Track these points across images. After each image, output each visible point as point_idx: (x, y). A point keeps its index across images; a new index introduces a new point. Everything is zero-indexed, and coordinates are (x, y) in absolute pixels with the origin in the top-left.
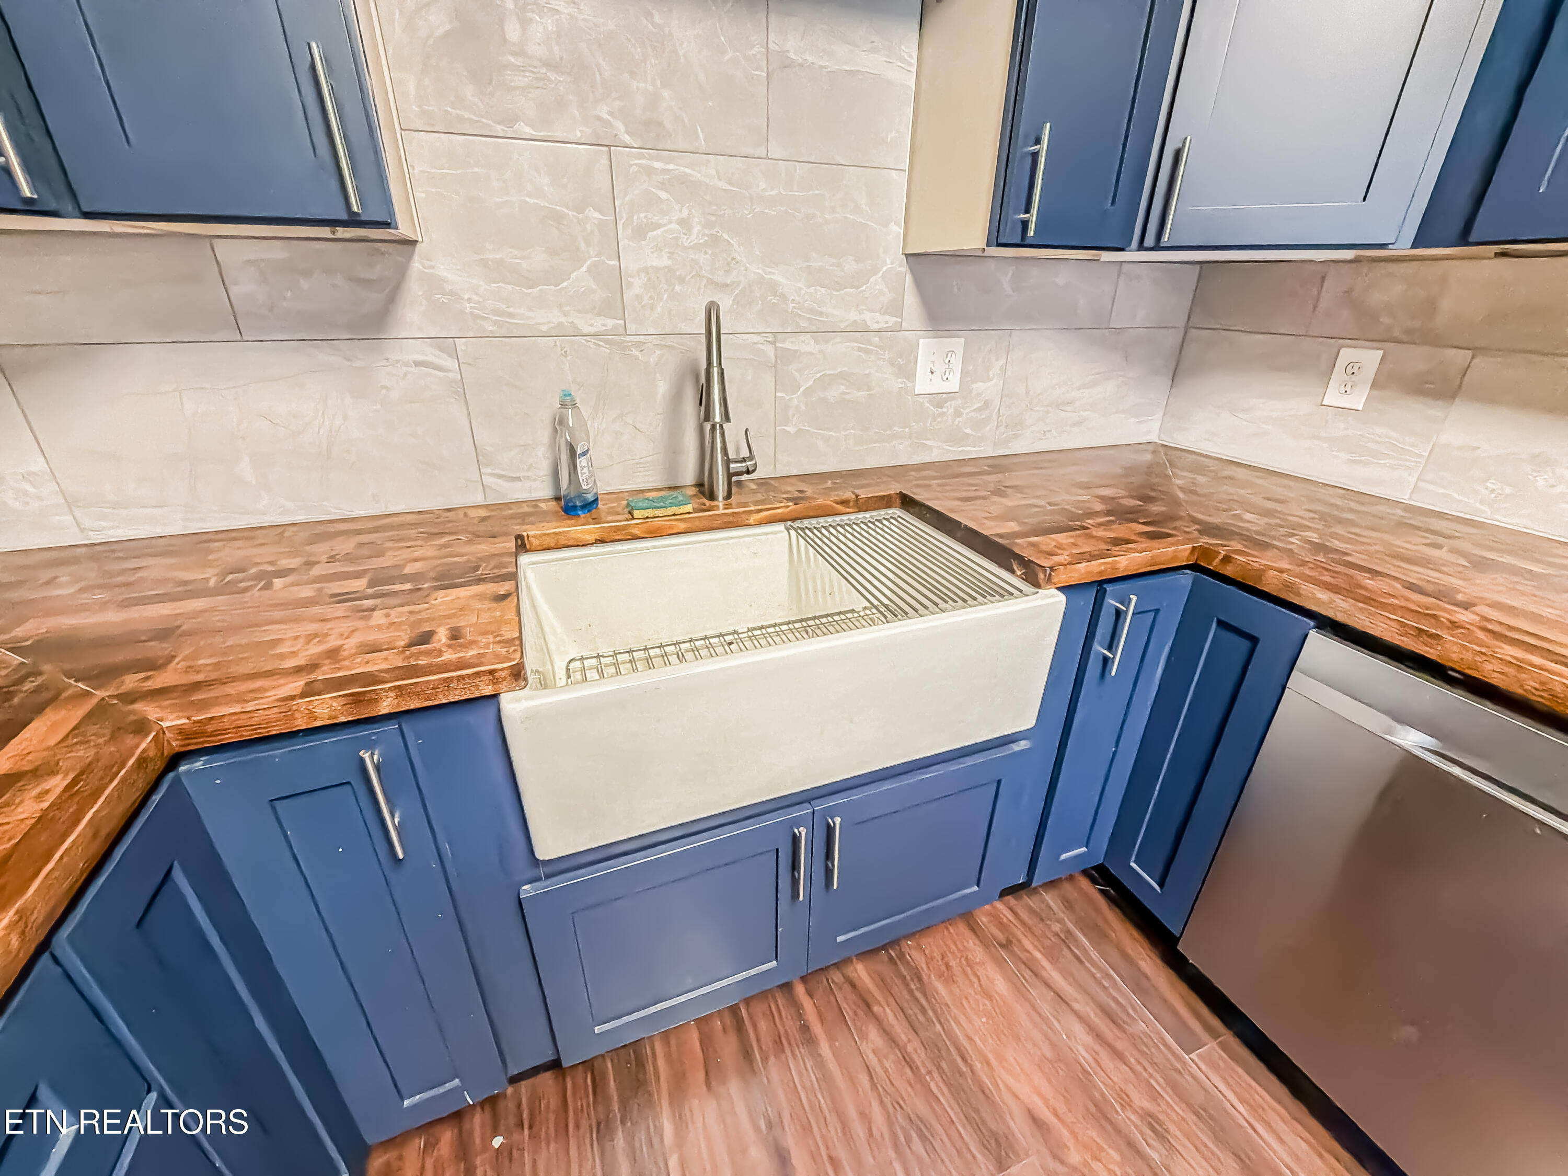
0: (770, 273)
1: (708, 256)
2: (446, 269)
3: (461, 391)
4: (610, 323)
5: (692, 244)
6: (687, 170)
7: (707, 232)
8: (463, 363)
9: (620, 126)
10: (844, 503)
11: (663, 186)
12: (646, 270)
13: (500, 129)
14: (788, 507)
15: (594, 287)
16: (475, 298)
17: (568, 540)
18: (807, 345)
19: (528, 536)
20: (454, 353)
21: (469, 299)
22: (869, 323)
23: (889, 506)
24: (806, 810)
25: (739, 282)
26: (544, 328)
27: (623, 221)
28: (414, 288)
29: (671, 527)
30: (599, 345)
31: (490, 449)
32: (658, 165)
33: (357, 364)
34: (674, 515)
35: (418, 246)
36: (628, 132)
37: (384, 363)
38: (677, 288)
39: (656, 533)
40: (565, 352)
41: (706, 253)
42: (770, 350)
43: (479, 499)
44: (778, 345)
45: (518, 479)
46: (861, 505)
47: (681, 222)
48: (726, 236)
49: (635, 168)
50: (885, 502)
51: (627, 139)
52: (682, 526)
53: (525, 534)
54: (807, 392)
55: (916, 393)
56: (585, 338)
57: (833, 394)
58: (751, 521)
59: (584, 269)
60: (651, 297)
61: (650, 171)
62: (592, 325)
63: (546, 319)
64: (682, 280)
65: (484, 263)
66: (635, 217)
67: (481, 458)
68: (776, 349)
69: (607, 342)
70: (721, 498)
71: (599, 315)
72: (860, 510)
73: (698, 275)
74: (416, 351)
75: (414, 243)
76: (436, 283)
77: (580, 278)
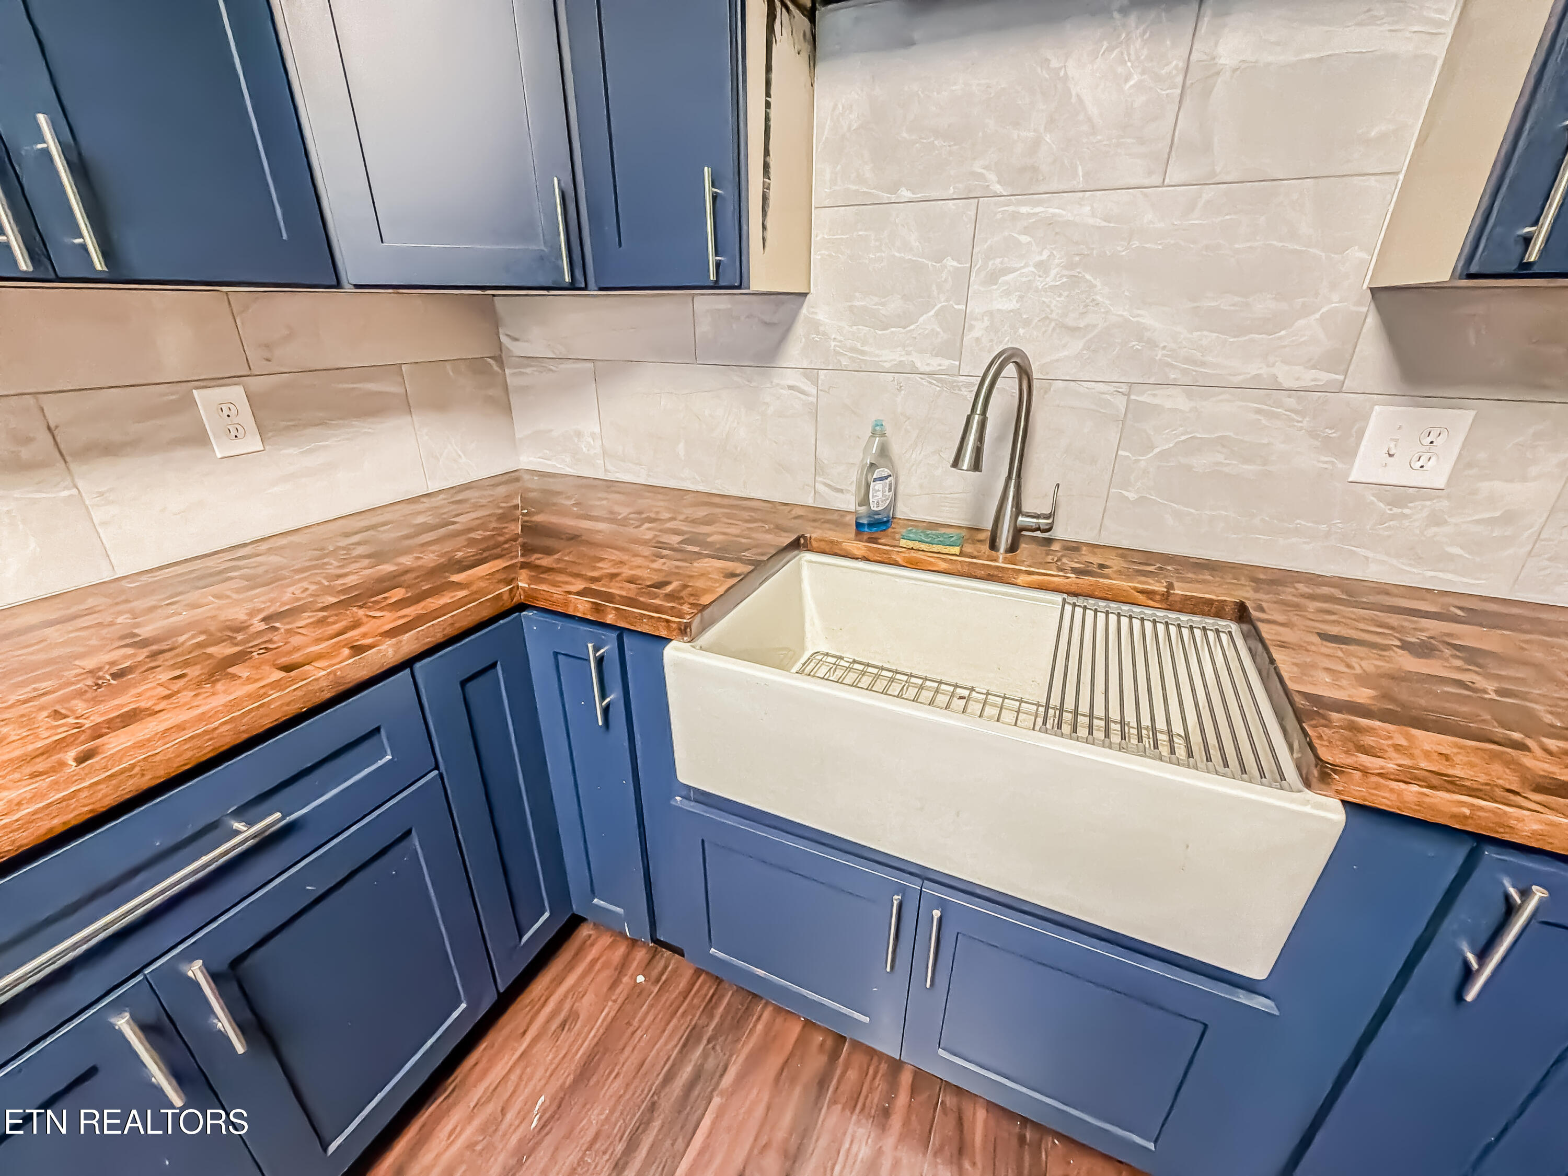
0: (1138, 316)
1: (1062, 299)
2: (822, 315)
3: (815, 413)
4: (946, 363)
5: (1047, 286)
6: (1057, 211)
7: (1065, 272)
8: (821, 390)
9: (992, 177)
10: (1149, 594)
11: (1026, 231)
12: (991, 314)
13: (885, 197)
14: (1068, 578)
15: (938, 329)
16: (839, 338)
17: (841, 550)
18: (1176, 400)
19: (810, 538)
20: (816, 383)
21: (835, 339)
22: (1280, 379)
23: (1219, 615)
24: (914, 885)
25: (1095, 326)
26: (887, 365)
27: (978, 266)
28: (799, 329)
29: (931, 563)
30: (930, 383)
31: (826, 462)
32: (1024, 210)
33: (753, 384)
34: (939, 553)
35: (808, 296)
36: (999, 182)
37: (769, 385)
38: (1021, 331)
39: (914, 565)
40: (901, 387)
41: (1060, 295)
42: (1121, 402)
43: (810, 502)
44: (1133, 397)
45: (841, 491)
46: (1168, 602)
47: (1039, 265)
48: (1088, 277)
49: (999, 216)
50: (1214, 609)
51: (998, 188)
52: (943, 566)
53: (808, 535)
54: (1163, 455)
55: (1350, 480)
56: (920, 375)
57: (1201, 462)
58: (1019, 581)
59: (932, 313)
60: (991, 341)
61: (1015, 216)
62: (928, 364)
63: (890, 357)
64: (1027, 323)
65: (851, 308)
66: (990, 263)
67: (818, 468)
68: (1128, 400)
69: (937, 380)
70: (1002, 550)
71: (937, 355)
72: (1170, 609)
73: (1047, 318)
74: (792, 378)
75: (805, 295)
76: (815, 325)
77: (927, 321)
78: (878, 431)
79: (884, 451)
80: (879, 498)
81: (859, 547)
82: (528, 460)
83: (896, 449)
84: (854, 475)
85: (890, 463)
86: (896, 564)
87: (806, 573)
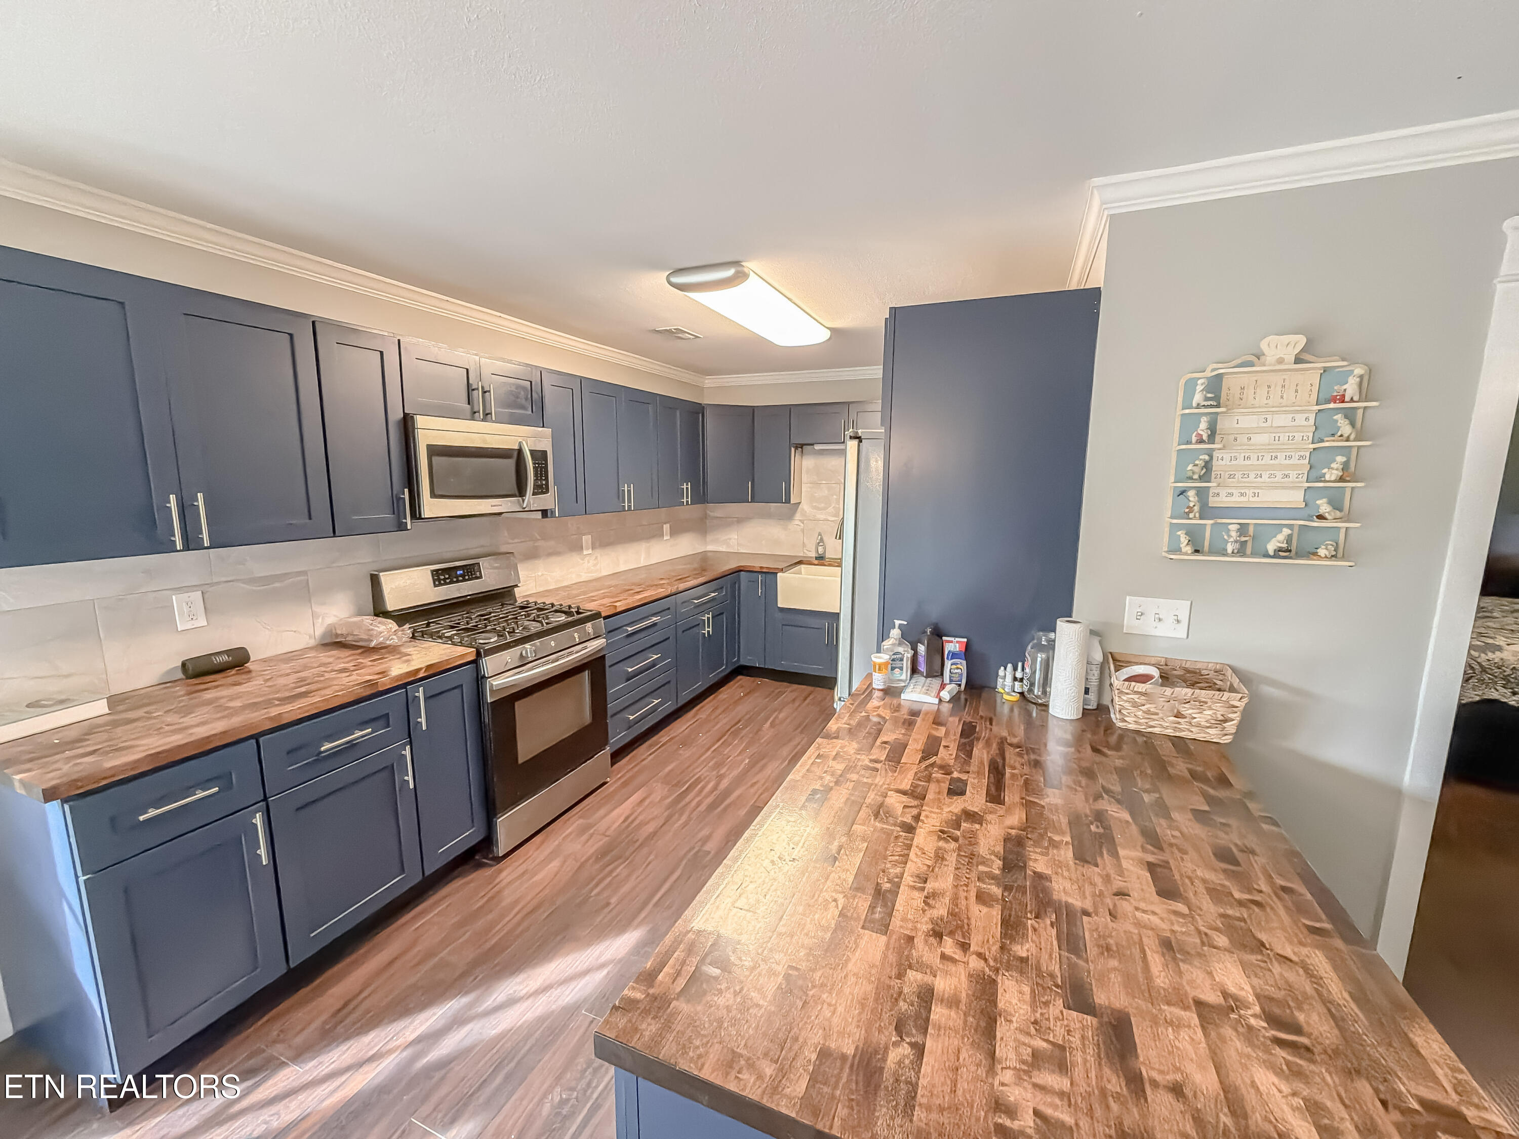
2: (805, 507)
3: (803, 530)
4: (836, 519)
8: (805, 525)
13: (819, 482)
15: (834, 511)
16: (809, 513)
17: (811, 564)
19: (803, 561)
20: (803, 523)
26: (822, 519)
28: (799, 510)
31: (806, 543)
33: (787, 524)
35: (802, 503)
37: (791, 524)
40: (825, 524)
43: (803, 553)
56: (830, 521)
59: (832, 507)
63: (822, 517)
65: (810, 506)
67: (804, 545)
71: (833, 517)
74: (797, 522)
75: (800, 503)
76: (803, 510)
77: (830, 509)
78: (820, 534)
79: (822, 540)
80: (821, 550)
81: (816, 562)
82: (710, 548)
83: (825, 538)
84: (814, 547)
85: (823, 542)
86: (825, 565)
87: (803, 569)
